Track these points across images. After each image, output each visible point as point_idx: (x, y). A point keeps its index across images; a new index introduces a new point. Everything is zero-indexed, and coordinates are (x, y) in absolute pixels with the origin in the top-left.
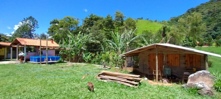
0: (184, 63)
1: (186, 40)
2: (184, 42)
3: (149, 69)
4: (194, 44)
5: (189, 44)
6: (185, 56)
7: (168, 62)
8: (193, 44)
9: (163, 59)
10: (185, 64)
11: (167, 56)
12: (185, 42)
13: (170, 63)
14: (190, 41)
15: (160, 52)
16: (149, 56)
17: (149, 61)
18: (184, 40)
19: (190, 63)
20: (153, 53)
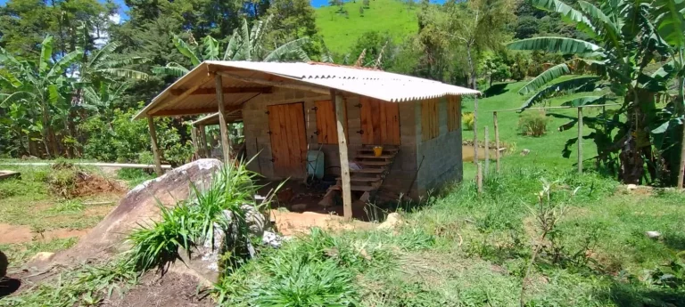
0: (359, 130)
1: (497, 60)
2: (489, 65)
3: (273, 160)
4: (519, 71)
5: (504, 71)
6: (359, 106)
7: (318, 133)
8: (516, 70)
9: (305, 122)
10: (361, 132)
11: (315, 109)
12: (493, 65)
13: (324, 133)
14: (509, 63)
15: (297, 97)
16: (268, 113)
17: (270, 133)
18: (489, 58)
19: (374, 130)
20: (277, 102)
